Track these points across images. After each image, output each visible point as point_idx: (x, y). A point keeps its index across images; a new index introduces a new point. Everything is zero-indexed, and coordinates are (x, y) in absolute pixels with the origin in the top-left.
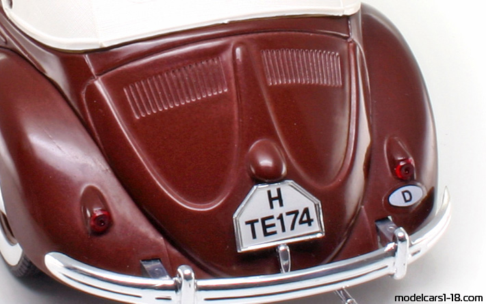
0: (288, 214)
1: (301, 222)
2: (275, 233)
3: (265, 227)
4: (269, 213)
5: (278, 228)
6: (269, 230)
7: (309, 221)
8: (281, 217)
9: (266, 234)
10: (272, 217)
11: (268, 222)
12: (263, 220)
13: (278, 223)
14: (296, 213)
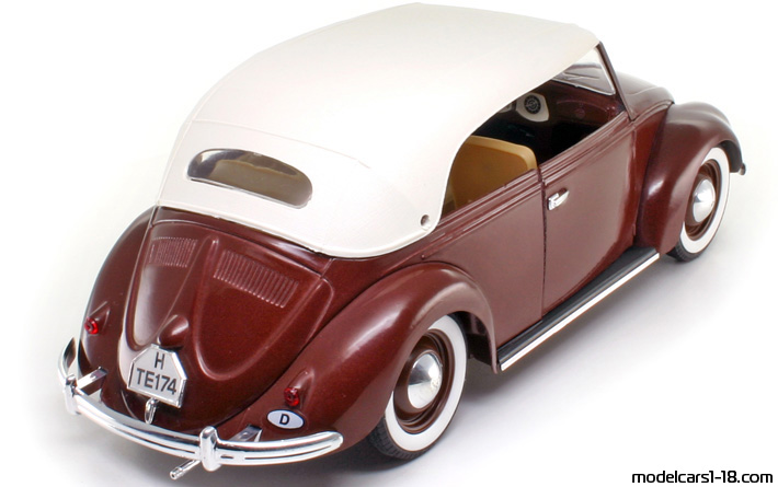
0: (164, 377)
1: (169, 388)
2: (151, 387)
3: (147, 379)
4: (152, 369)
5: (154, 384)
6: (149, 383)
7: (174, 391)
8: (158, 377)
9: (146, 385)
10: (153, 374)
11: (150, 376)
12: (149, 373)
13: (155, 380)
14: (168, 379)
